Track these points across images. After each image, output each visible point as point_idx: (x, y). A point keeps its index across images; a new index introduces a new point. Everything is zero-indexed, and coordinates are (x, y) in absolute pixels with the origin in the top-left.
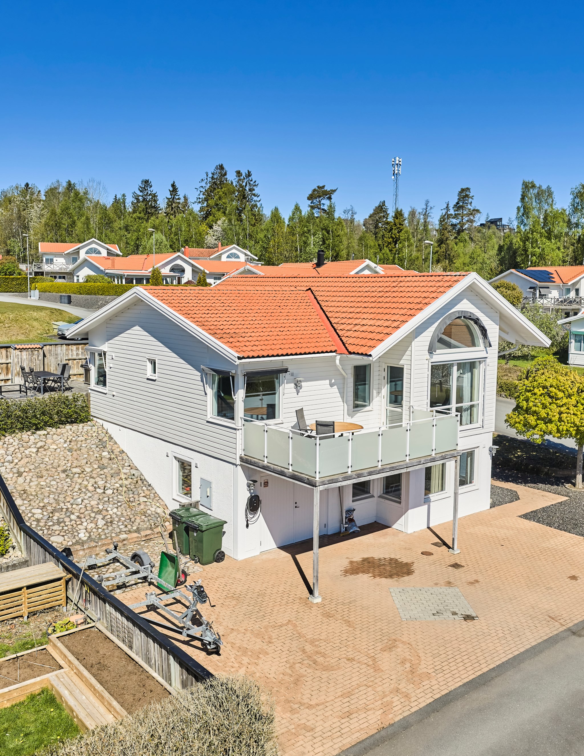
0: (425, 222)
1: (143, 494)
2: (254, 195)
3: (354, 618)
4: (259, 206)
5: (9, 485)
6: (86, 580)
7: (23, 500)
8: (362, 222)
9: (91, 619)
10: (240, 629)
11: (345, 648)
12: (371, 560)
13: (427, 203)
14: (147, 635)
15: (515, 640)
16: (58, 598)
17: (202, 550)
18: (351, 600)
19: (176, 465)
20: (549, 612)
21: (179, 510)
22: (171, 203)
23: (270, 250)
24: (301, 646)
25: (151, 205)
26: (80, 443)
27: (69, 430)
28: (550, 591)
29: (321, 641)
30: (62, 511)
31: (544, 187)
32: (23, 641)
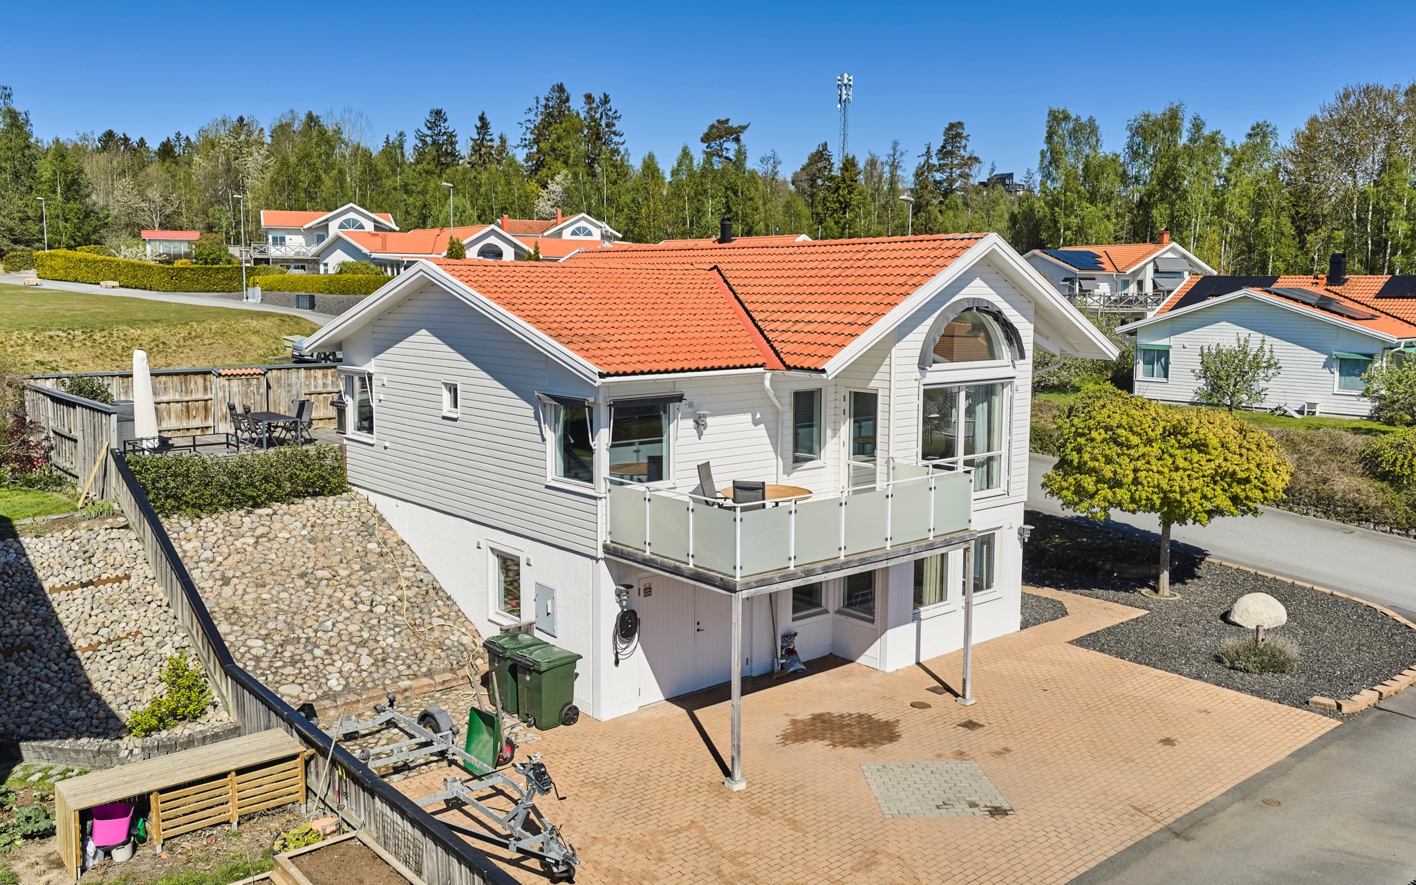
0: (893, 175)
1: (438, 613)
2: (615, 133)
3: (803, 816)
4: (623, 153)
5: (207, 599)
6: (339, 758)
7: (232, 624)
8: (789, 179)
9: (349, 825)
10: (608, 838)
11: (791, 867)
12: (826, 718)
13: (896, 144)
14: (448, 850)
15: (1079, 847)
16: (291, 789)
17: (540, 705)
18: (797, 784)
19: (494, 562)
20: (1133, 799)
21: (499, 638)
22: (478, 147)
23: (640, 222)
24: (714, 865)
25: (446, 150)
26: (329, 528)
27: (311, 507)
28: (1131, 764)
29: (749, 856)
30: (299, 642)
31: (1084, 119)
32: (230, 865)
